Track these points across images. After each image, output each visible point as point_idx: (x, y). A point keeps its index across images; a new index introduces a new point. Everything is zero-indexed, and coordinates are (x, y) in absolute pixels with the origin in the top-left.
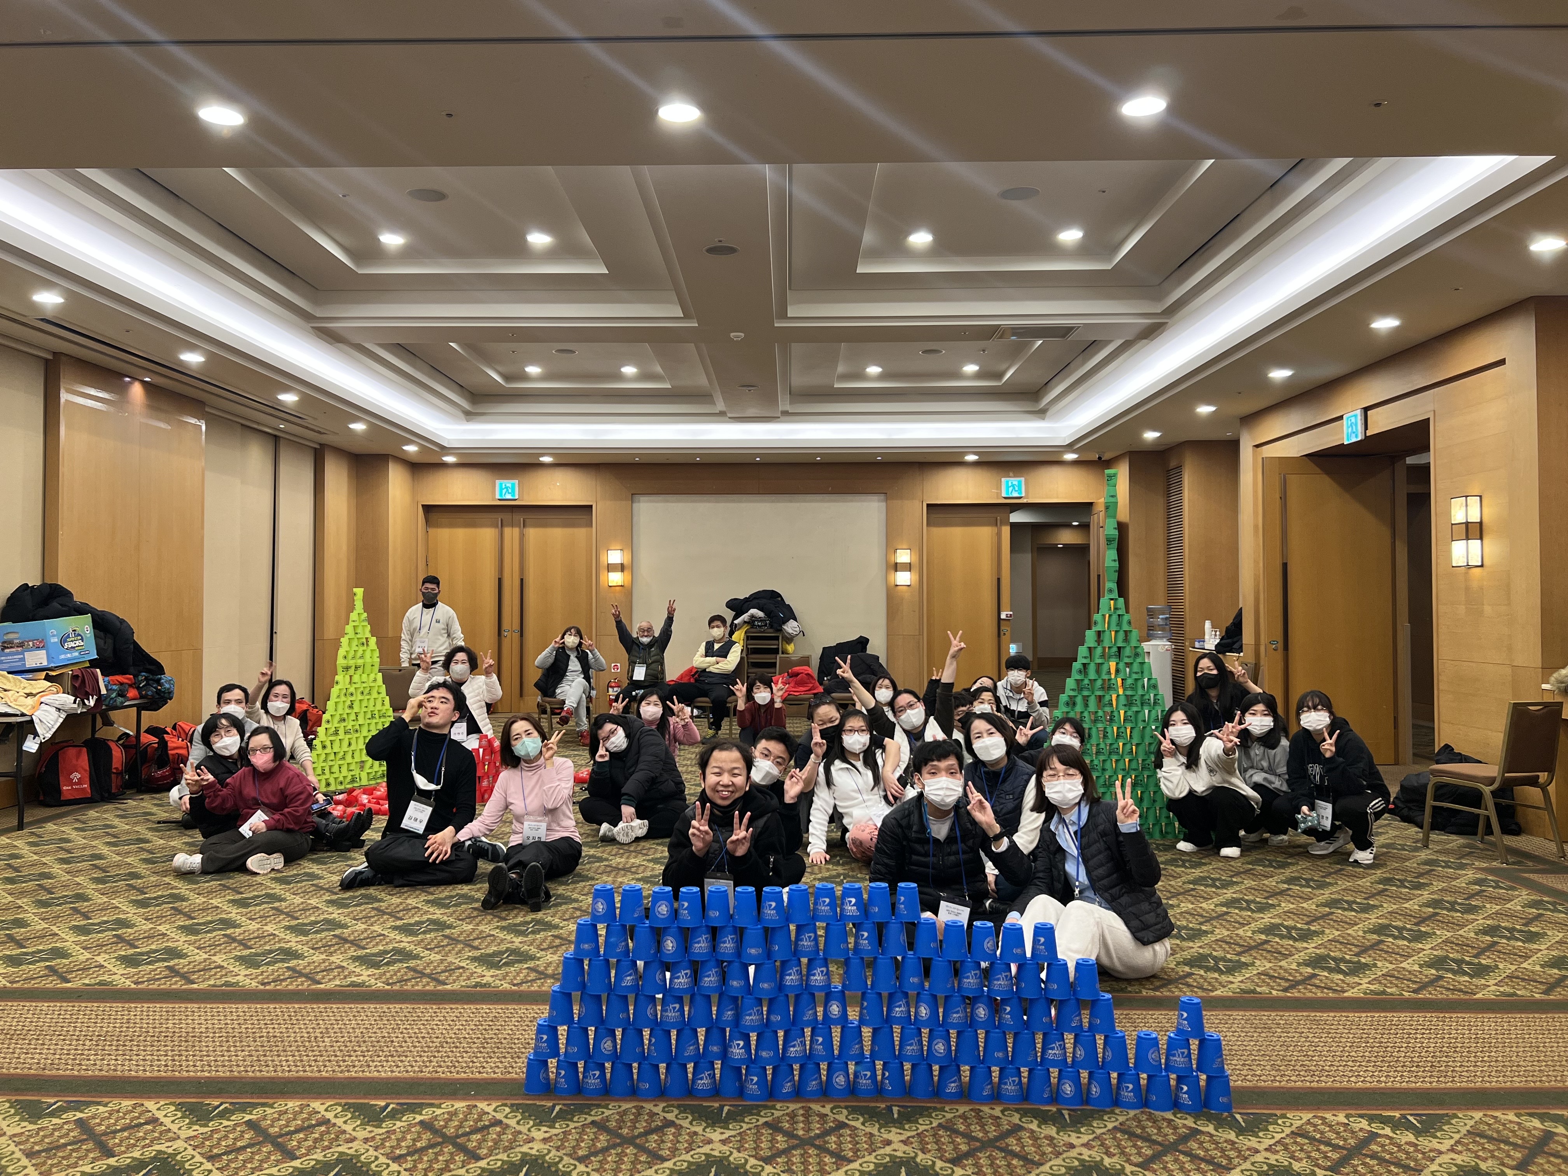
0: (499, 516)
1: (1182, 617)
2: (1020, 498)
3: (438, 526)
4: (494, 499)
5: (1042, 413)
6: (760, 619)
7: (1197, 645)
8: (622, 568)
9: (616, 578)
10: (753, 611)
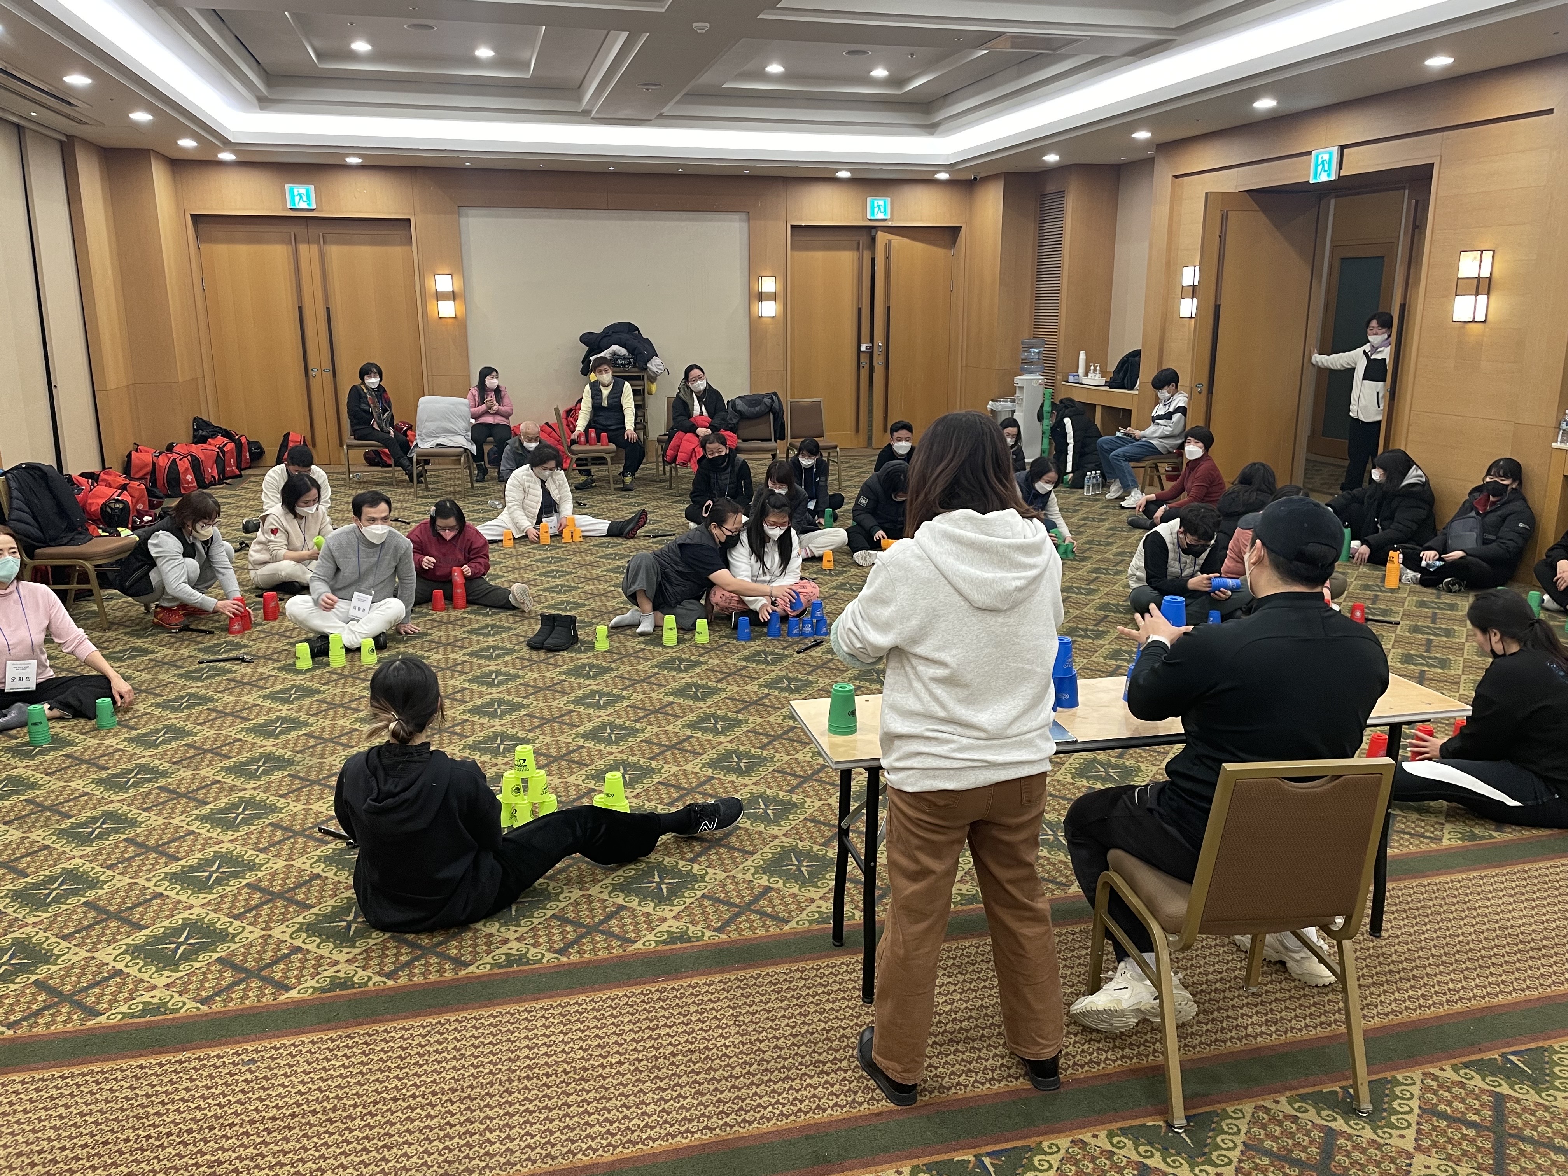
0: (291, 229)
1: (1055, 350)
2: (885, 220)
3: (211, 240)
4: (285, 208)
5: (931, 128)
6: (624, 358)
7: (1071, 379)
8: (453, 296)
9: (447, 309)
10: (615, 348)
